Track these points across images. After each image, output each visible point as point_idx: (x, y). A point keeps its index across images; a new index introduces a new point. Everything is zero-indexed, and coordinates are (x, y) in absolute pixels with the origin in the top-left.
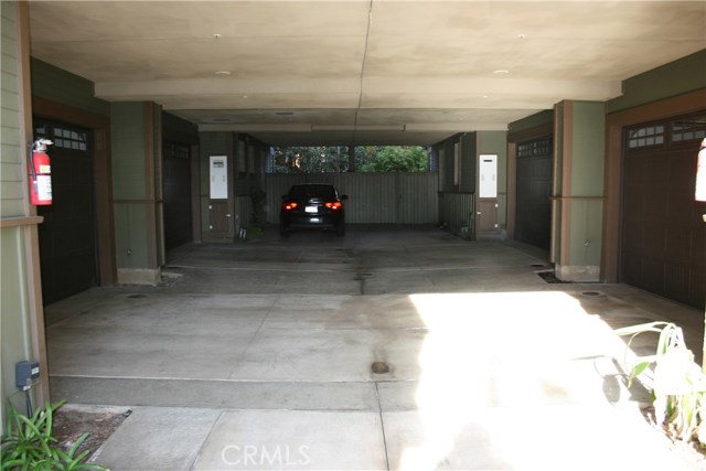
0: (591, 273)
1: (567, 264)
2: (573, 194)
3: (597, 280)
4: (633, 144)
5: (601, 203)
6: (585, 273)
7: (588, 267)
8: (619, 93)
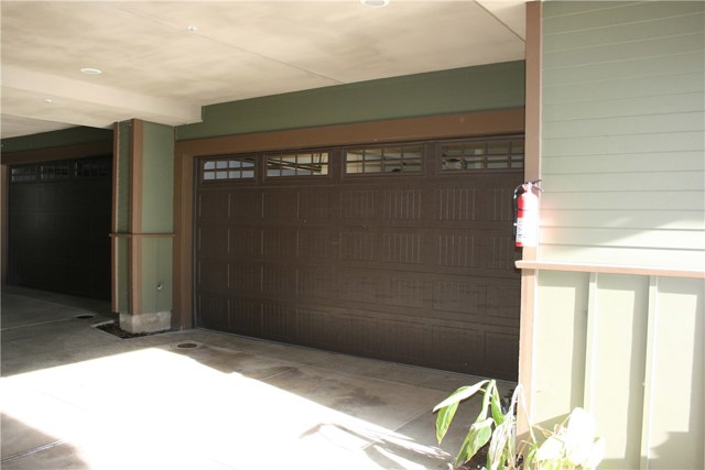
0: (161, 320)
1: (140, 313)
2: (144, 231)
3: (169, 327)
4: (208, 176)
5: (170, 240)
6: (157, 321)
7: (159, 314)
8: (198, 119)
